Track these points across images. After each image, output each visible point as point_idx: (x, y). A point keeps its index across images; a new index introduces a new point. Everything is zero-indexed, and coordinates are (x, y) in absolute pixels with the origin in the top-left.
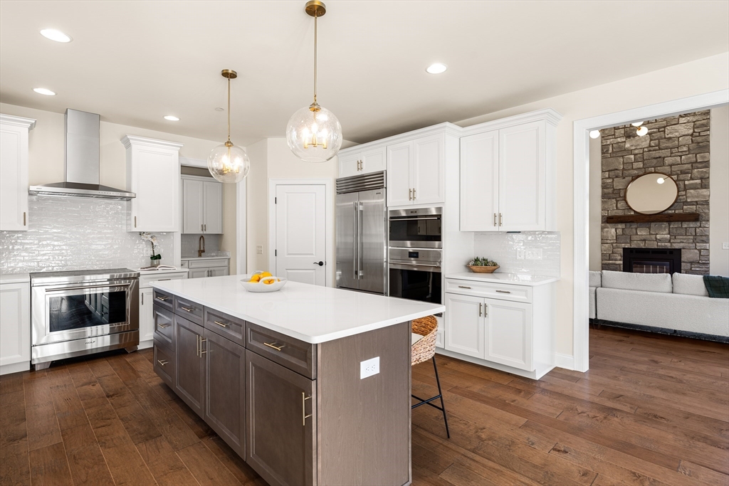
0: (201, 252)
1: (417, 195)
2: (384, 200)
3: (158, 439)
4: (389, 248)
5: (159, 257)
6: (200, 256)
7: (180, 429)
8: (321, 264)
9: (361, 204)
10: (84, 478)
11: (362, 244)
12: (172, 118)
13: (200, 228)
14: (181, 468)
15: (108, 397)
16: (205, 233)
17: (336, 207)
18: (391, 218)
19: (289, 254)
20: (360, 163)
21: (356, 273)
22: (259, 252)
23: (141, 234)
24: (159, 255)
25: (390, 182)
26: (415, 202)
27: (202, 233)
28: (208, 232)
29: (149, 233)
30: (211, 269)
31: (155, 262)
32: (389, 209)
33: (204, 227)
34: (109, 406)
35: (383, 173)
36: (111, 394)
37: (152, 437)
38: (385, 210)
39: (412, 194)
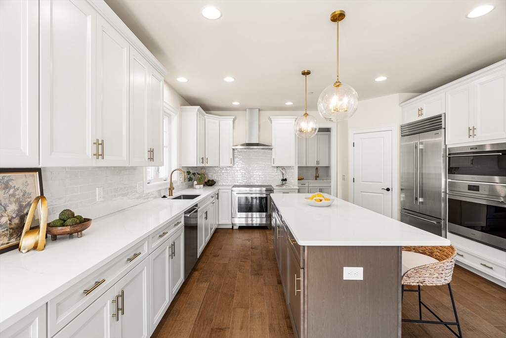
0: (317, 177)
1: (477, 132)
2: (442, 138)
3: (260, 276)
4: (448, 180)
5: (286, 180)
6: (316, 179)
7: (272, 275)
8: (388, 190)
9: (422, 143)
10: (227, 282)
11: (422, 174)
12: (289, 103)
13: (316, 163)
14: (262, 295)
15: (252, 248)
16: (318, 166)
17: (401, 146)
18: (449, 154)
19: (363, 181)
20: (420, 110)
21: (416, 199)
22: (344, 179)
23: (277, 167)
24: (286, 179)
25: (449, 123)
26: (476, 139)
27: (316, 166)
28: (320, 165)
29: (282, 167)
30: (321, 188)
31: (284, 182)
32: (448, 147)
33: (318, 162)
34: (250, 253)
35: (441, 116)
36: (253, 247)
37: (258, 274)
38: (443, 147)
39: (472, 132)
